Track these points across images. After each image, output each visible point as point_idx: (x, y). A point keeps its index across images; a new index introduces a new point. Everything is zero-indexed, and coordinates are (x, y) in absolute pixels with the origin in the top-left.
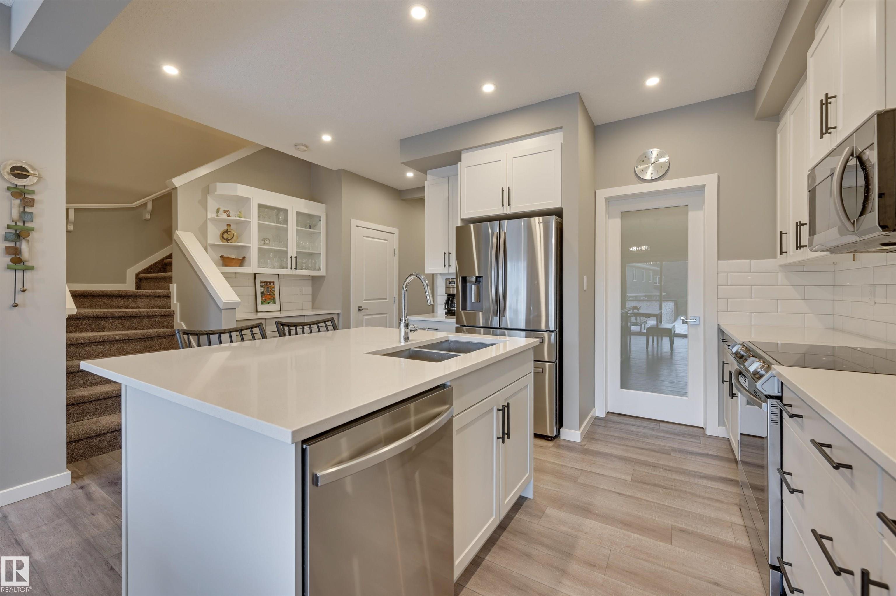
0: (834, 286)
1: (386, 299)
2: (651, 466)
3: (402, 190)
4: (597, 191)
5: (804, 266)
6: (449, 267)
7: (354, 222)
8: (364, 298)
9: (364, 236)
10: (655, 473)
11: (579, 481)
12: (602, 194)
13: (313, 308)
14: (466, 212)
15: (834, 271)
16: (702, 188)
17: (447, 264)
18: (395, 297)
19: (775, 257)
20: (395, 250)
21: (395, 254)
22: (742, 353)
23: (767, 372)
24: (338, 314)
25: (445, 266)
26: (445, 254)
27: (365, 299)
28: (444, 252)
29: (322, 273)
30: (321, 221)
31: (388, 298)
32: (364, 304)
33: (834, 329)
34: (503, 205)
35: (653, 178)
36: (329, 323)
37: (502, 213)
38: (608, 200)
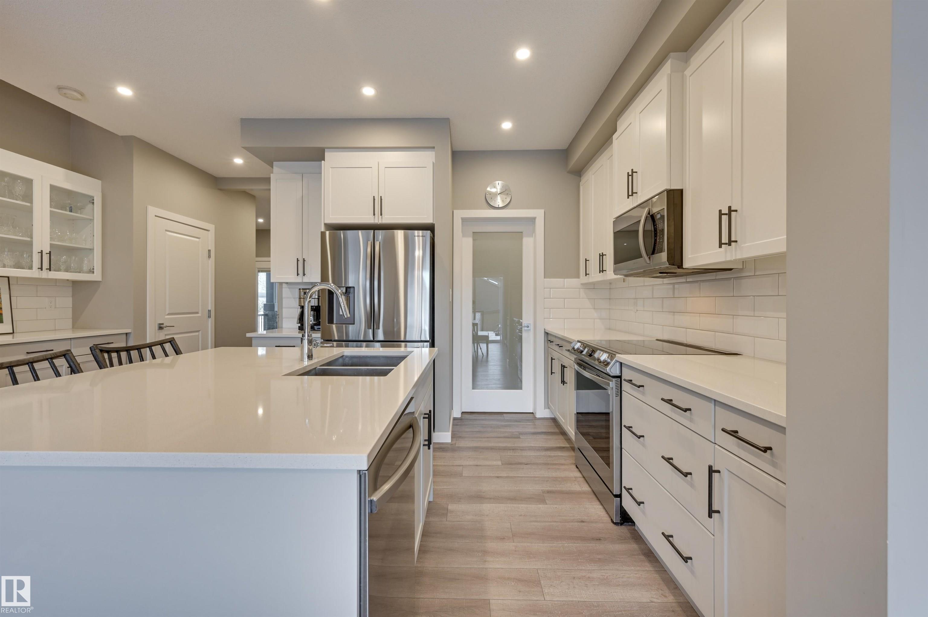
0: (610, 299)
1: (197, 313)
2: (510, 449)
3: (219, 178)
4: (454, 211)
5: (594, 284)
6: (304, 276)
7: (152, 211)
8: (167, 313)
9: (166, 231)
10: (515, 454)
11: (463, 475)
12: (460, 214)
13: (75, 326)
14: (331, 217)
15: (610, 289)
16: (533, 220)
17: (301, 272)
18: (209, 311)
19: (578, 276)
20: (209, 251)
21: (209, 257)
22: (581, 349)
23: (612, 360)
24: (126, 334)
25: (298, 274)
26: (298, 260)
27: (169, 313)
28: (298, 259)
29: (97, 276)
30: (93, 203)
31: (200, 312)
32: (166, 319)
33: (610, 329)
34: (374, 215)
35: (500, 206)
36: (168, 346)
37: (373, 222)
38: (464, 220)
